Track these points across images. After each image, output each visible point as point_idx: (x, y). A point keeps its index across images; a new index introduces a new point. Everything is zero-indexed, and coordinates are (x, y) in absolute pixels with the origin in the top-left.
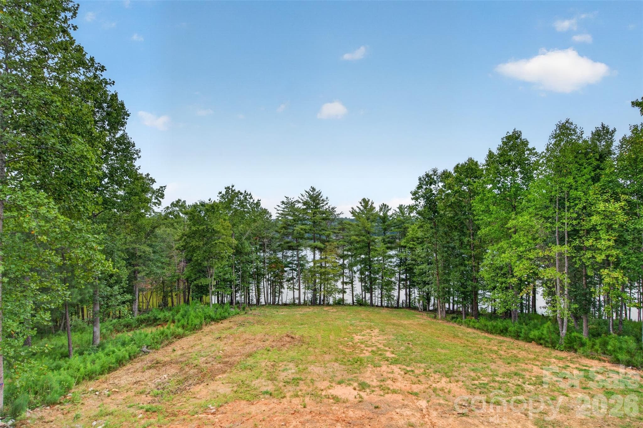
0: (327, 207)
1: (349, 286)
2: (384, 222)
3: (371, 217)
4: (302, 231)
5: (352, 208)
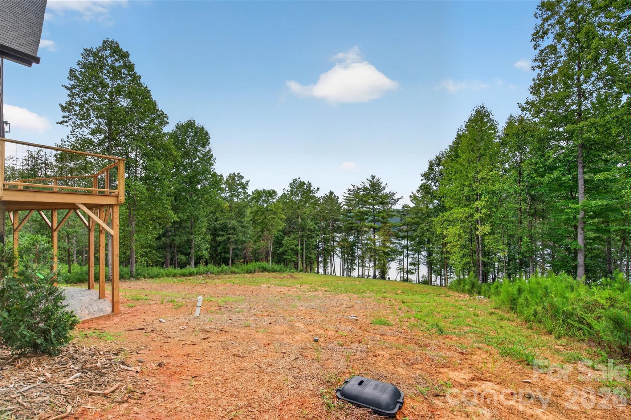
0: (388, 192)
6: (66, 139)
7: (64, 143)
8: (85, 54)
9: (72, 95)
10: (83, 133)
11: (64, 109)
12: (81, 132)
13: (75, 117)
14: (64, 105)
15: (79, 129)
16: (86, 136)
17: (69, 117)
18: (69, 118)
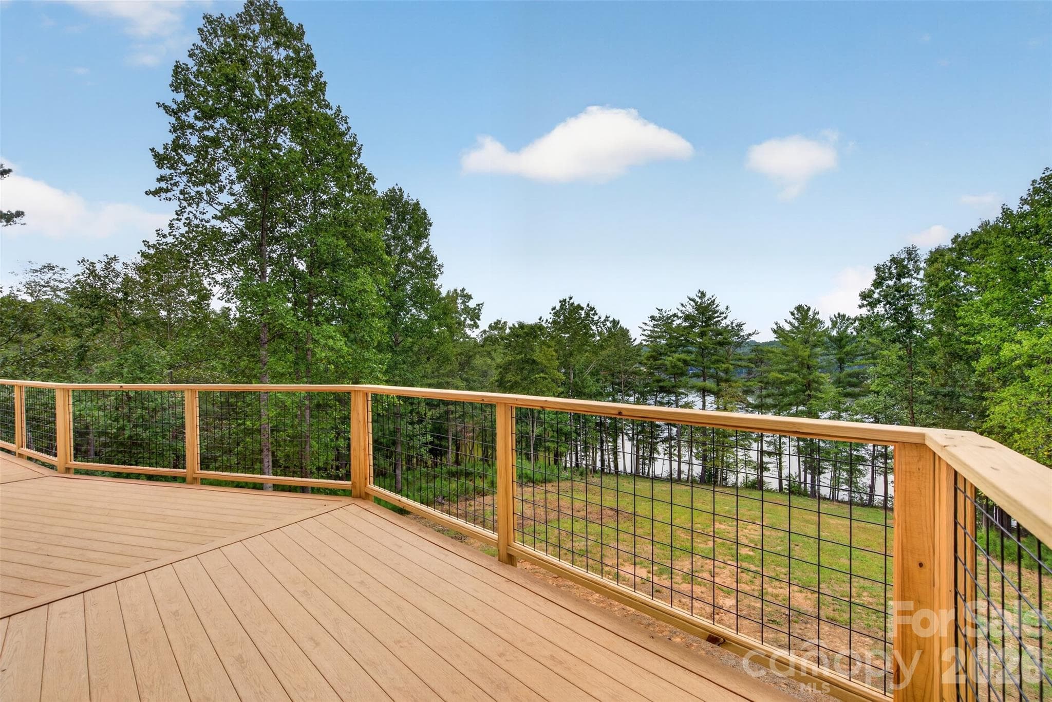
0: (729, 323)
1: (773, 459)
2: (841, 347)
3: (812, 339)
4: (679, 363)
5: (777, 324)
6: (166, 231)
7: (164, 240)
8: (208, 31)
9: (180, 127)
10: (201, 216)
11: (160, 160)
12: (198, 214)
13: (185, 178)
14: (161, 152)
15: (194, 206)
16: (208, 222)
17: (172, 179)
18: (172, 182)
